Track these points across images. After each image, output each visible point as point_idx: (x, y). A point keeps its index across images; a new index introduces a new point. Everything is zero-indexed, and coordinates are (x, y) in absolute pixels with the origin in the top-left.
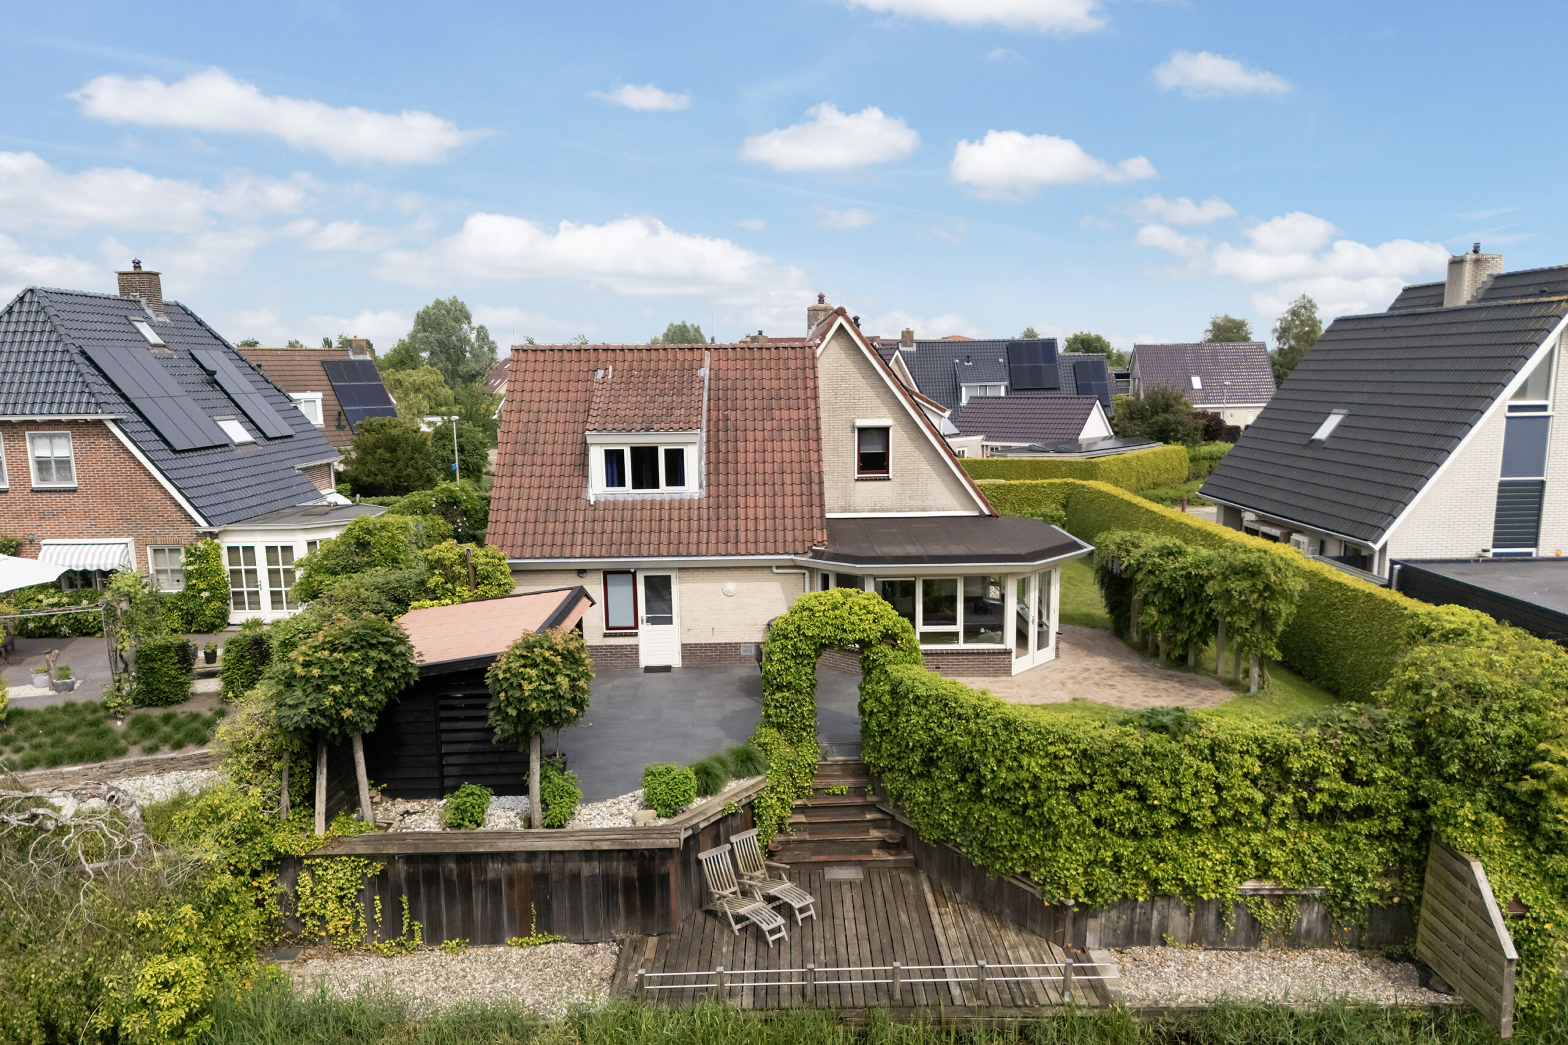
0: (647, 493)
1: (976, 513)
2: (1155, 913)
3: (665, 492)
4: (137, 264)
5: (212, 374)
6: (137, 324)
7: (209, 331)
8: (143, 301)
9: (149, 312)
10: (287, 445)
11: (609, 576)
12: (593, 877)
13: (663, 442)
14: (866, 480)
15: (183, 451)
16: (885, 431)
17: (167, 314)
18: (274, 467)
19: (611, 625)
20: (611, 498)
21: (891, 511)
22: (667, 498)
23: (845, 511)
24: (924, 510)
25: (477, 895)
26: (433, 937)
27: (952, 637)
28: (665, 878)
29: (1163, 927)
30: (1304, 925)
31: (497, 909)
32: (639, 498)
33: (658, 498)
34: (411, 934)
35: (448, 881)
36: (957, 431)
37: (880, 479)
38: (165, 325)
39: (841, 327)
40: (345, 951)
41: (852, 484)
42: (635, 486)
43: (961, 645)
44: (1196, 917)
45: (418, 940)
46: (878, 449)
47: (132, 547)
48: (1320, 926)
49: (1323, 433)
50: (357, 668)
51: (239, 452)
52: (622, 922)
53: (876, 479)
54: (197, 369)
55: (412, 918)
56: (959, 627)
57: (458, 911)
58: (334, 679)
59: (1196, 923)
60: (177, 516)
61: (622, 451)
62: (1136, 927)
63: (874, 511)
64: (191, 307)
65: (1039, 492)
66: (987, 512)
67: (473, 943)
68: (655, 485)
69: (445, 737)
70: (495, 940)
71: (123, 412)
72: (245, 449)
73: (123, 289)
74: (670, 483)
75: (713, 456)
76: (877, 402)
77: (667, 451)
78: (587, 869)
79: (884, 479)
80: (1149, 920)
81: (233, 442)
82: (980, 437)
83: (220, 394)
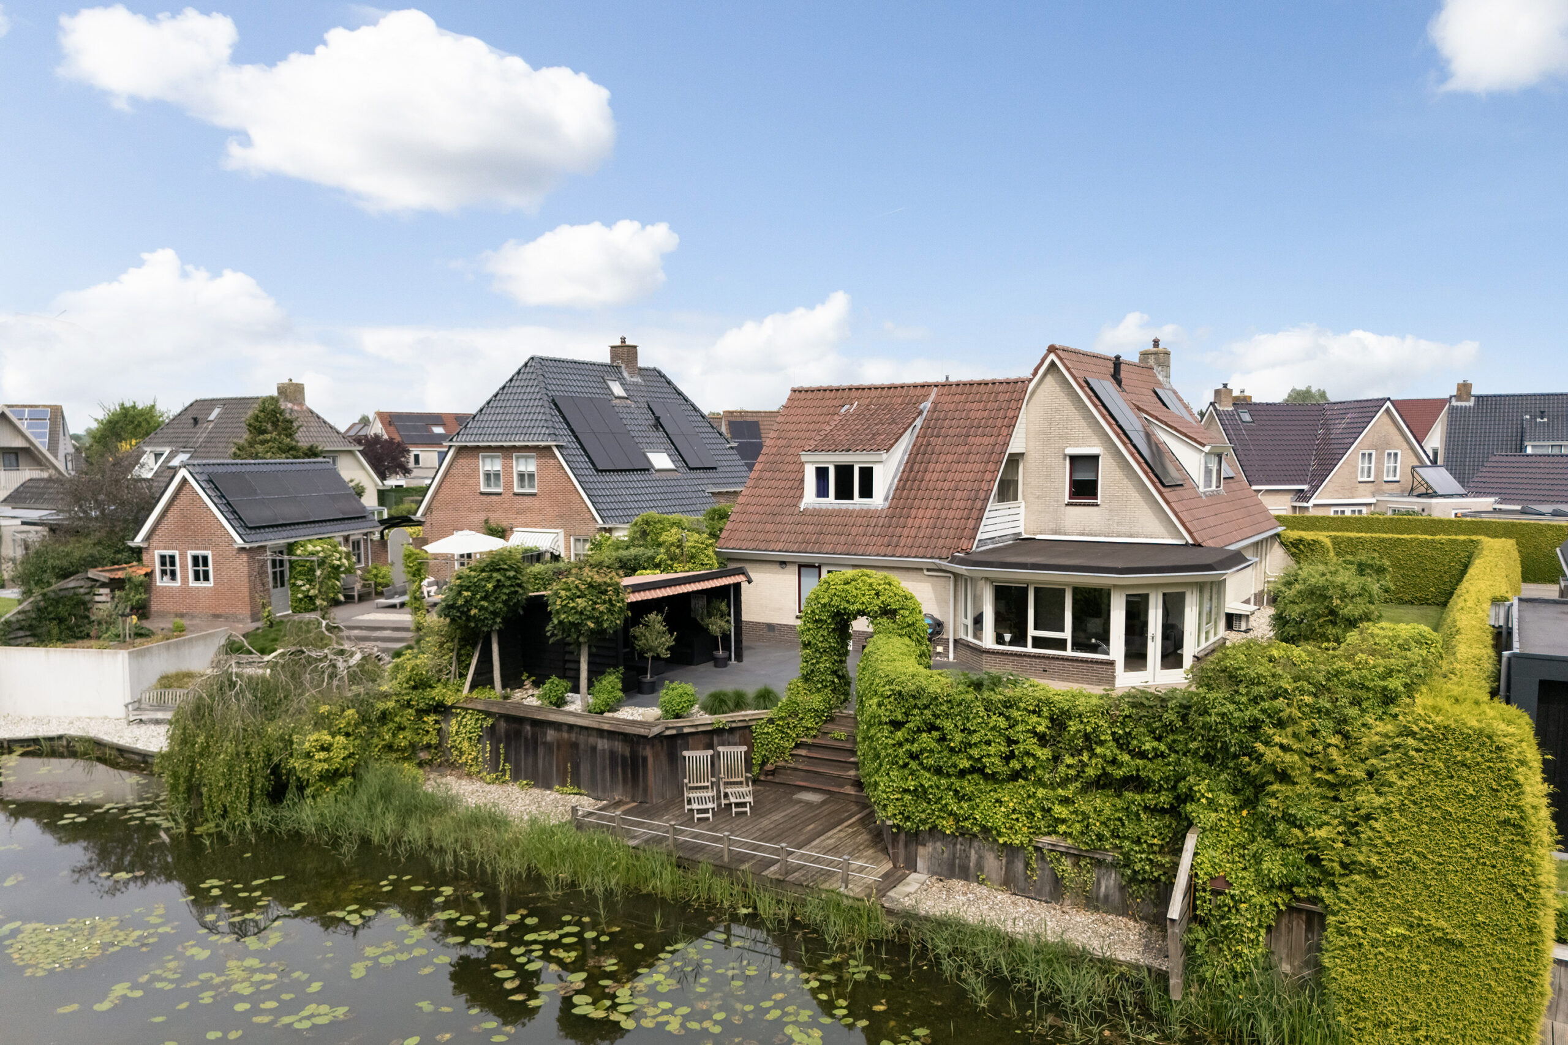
0: (845, 503)
1: (1183, 542)
2: (973, 851)
3: (857, 502)
4: (623, 340)
5: (657, 419)
6: (611, 384)
7: (675, 388)
8: (623, 366)
9: (626, 374)
10: (711, 474)
11: (803, 569)
12: (604, 750)
13: (857, 460)
14: (1076, 505)
15: (605, 471)
16: (1095, 458)
17: (641, 376)
18: (686, 488)
20: (817, 506)
21: (1099, 535)
22: (857, 507)
23: (1056, 533)
24: (1131, 536)
25: (541, 751)
26: (515, 777)
27: (1061, 644)
28: (645, 759)
29: (980, 867)
30: (1103, 889)
31: (551, 765)
32: (837, 507)
33: (851, 507)
34: (504, 771)
35: (526, 739)
36: (1463, 492)
37: (1089, 505)
38: (636, 384)
39: (1053, 364)
40: (469, 775)
41: (1063, 508)
42: (837, 497)
43: (1069, 652)
44: (1008, 863)
45: (507, 777)
46: (1088, 476)
47: (562, 536)
48: (1117, 893)
50: (483, 583)
51: (657, 475)
52: (620, 787)
53: (1085, 505)
54: (650, 415)
55: (505, 761)
56: (1067, 634)
57: (530, 761)
58: (468, 589)
59: (1007, 868)
60: (587, 515)
61: (827, 469)
62: (957, 861)
63: (1083, 534)
64: (664, 371)
66: (1191, 541)
67: (536, 786)
68: (852, 498)
70: (548, 786)
71: (566, 440)
72: (664, 475)
73: (612, 358)
74: (861, 495)
75: (906, 474)
76: (1089, 432)
77: (861, 469)
78: (603, 744)
79: (1093, 505)
80: (968, 857)
81: (653, 467)
83: (661, 434)
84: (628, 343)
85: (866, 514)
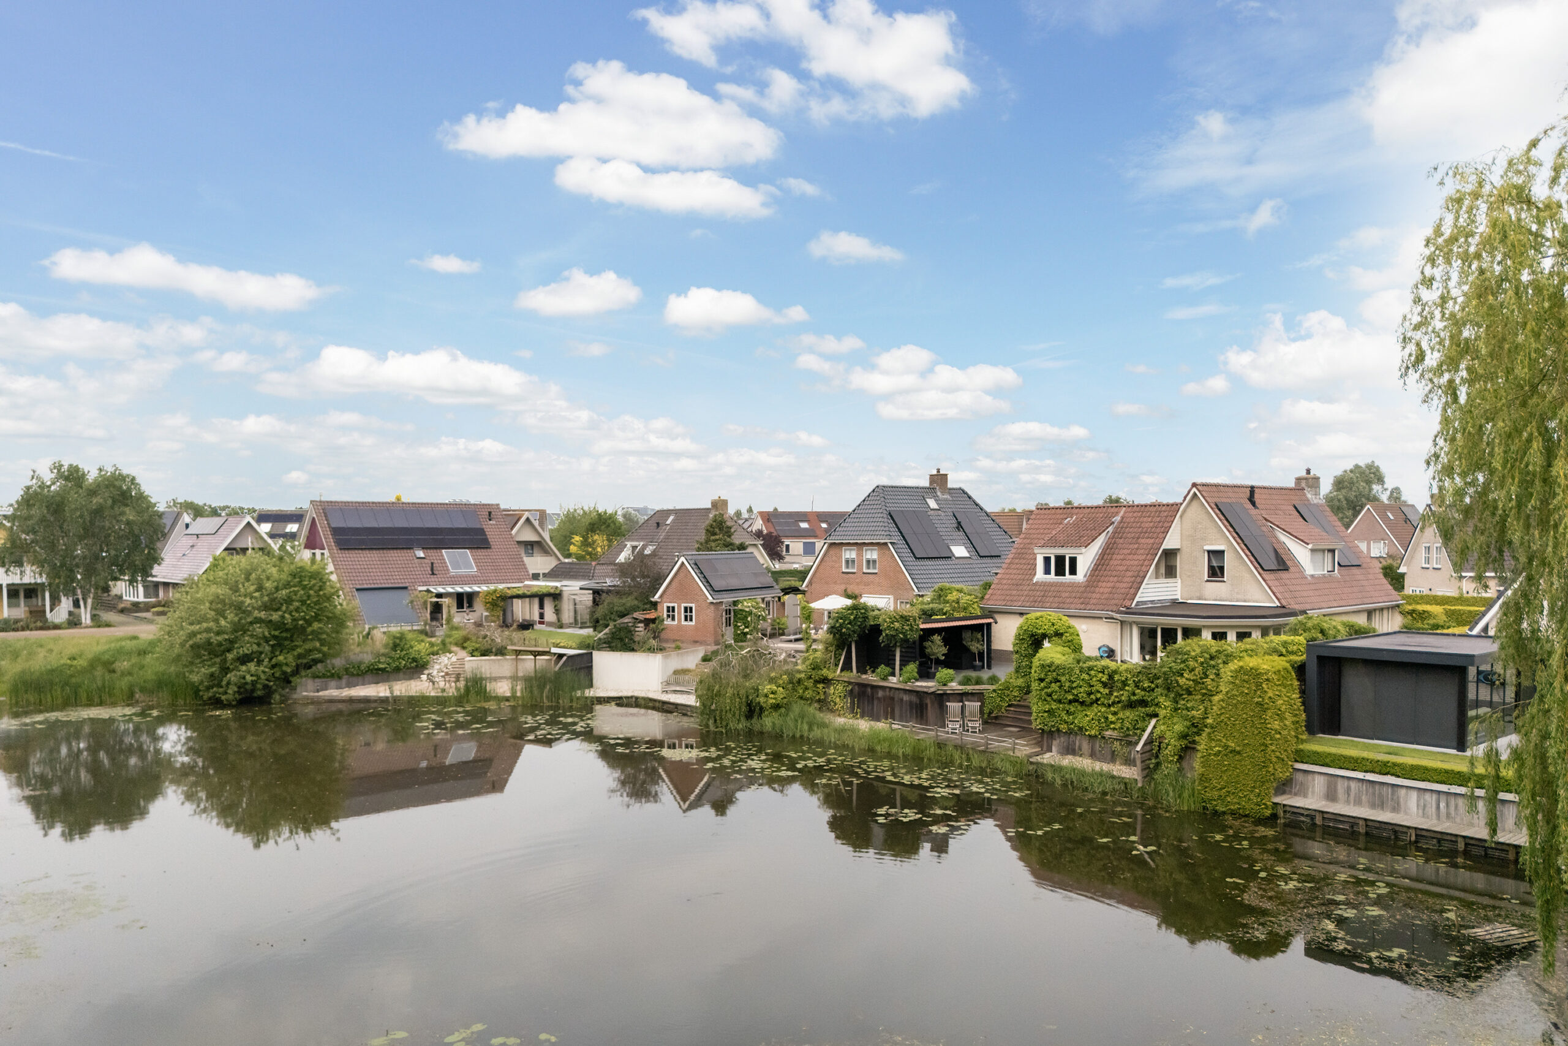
0: (1060, 579)
1: (1273, 606)
3: (1068, 577)
4: (938, 471)
5: (959, 523)
6: (928, 500)
7: (974, 502)
8: (938, 488)
10: (995, 560)
12: (907, 701)
14: (1211, 581)
15: (922, 558)
16: (1223, 552)
17: (950, 493)
18: (977, 570)
20: (1044, 580)
21: (1227, 600)
22: (1068, 581)
23: (1200, 599)
24: (1245, 601)
25: (875, 702)
26: (862, 717)
28: (927, 705)
31: (880, 709)
32: (1055, 581)
33: (1063, 581)
34: (857, 711)
35: (868, 695)
37: (1220, 582)
39: (1195, 494)
40: (840, 714)
41: (1204, 583)
45: (859, 715)
46: (1218, 564)
51: (957, 561)
53: (1217, 581)
54: (954, 521)
55: (858, 707)
61: (1051, 557)
63: (1216, 600)
64: (966, 490)
66: (1279, 605)
67: (873, 719)
68: (1064, 575)
70: (879, 719)
71: (897, 539)
73: (931, 483)
74: (1070, 574)
75: (1098, 562)
76: (1217, 536)
77: (1070, 557)
79: (1222, 582)
81: (954, 555)
83: (961, 533)
84: (941, 472)
85: (1072, 585)
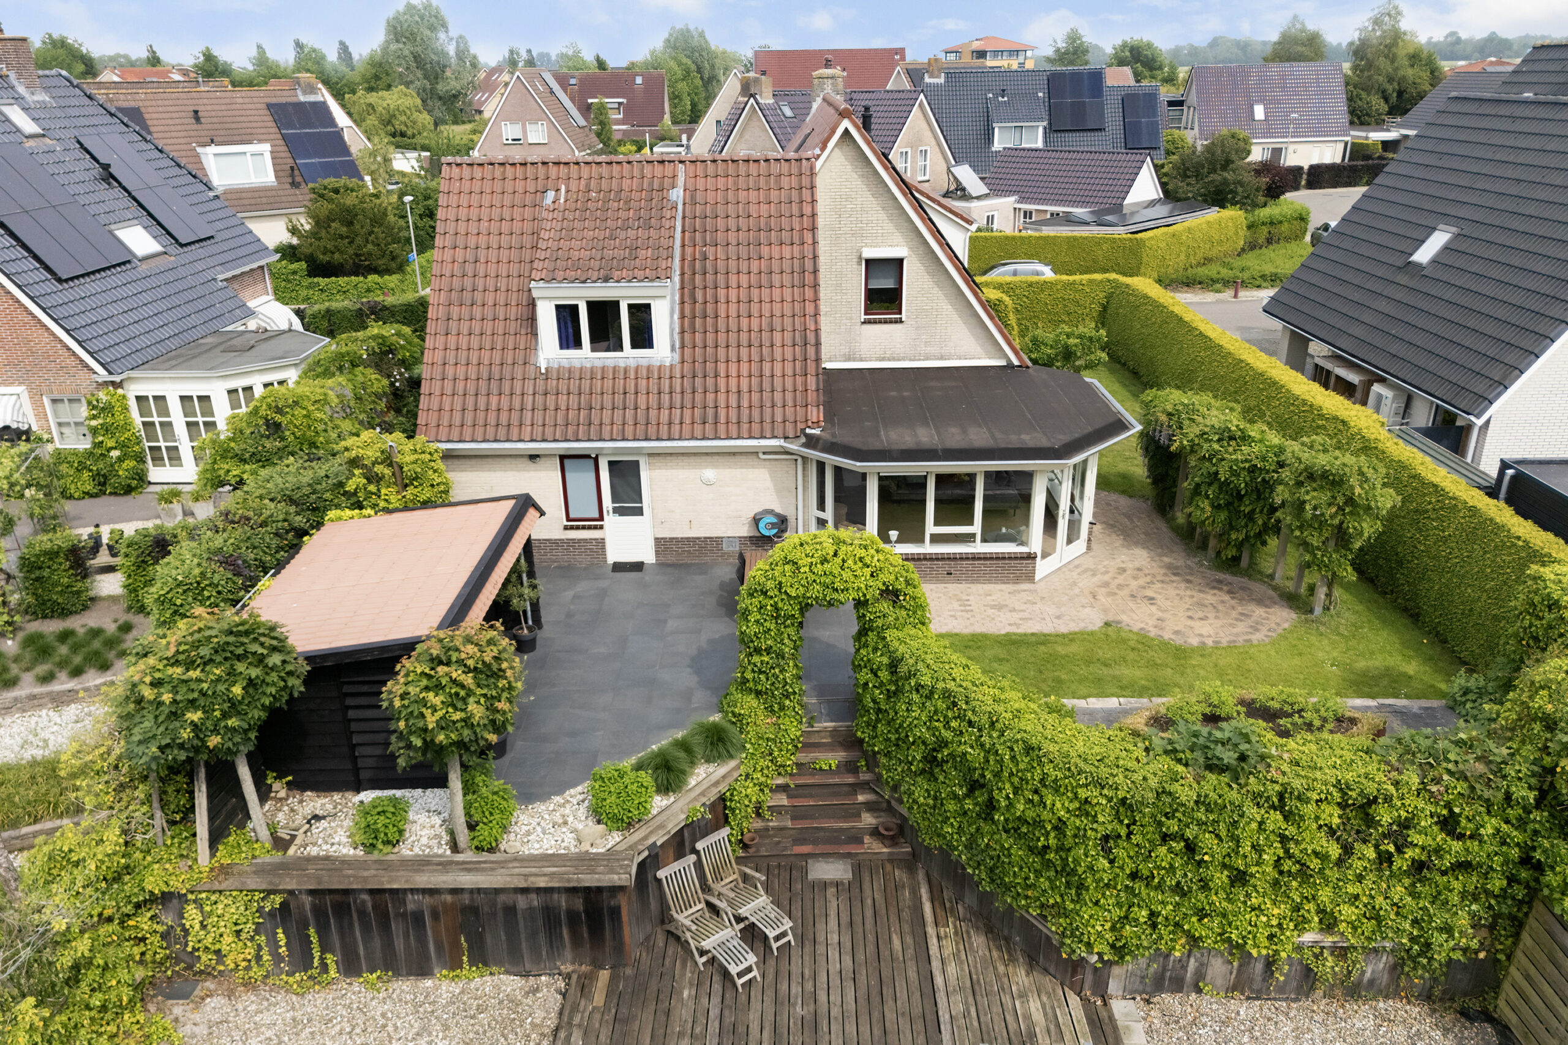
0: (609, 358)
1: (1003, 363)
2: (1192, 960)
3: (629, 355)
5: (106, 167)
6: (5, 109)
8: (12, 76)
9: (21, 90)
10: (209, 248)
11: (567, 462)
12: (531, 909)
13: (625, 295)
14: (875, 322)
15: (72, 279)
16: (900, 261)
17: (46, 89)
18: (191, 281)
19: (572, 516)
20: (565, 363)
21: (903, 359)
22: (632, 363)
23: (849, 359)
24: (942, 358)
25: (397, 928)
27: (969, 538)
28: (615, 910)
29: (1200, 975)
30: (1368, 975)
31: (422, 941)
32: (598, 364)
33: (622, 364)
34: (325, 968)
35: (362, 913)
36: (985, 190)
37: (891, 322)
38: (44, 106)
40: (249, 985)
41: (858, 327)
43: (979, 547)
44: (1240, 966)
45: (333, 973)
46: (888, 284)
47: (25, 398)
48: (1386, 976)
49: (1424, 255)
50: (221, 687)
51: (144, 268)
52: (568, 953)
53: (886, 322)
54: (88, 160)
55: (324, 950)
56: (976, 528)
57: (377, 943)
58: (192, 704)
59: (1239, 971)
60: (71, 361)
61: (576, 307)
62: (1168, 974)
63: (883, 359)
65: (1077, 291)
66: (1016, 362)
67: (397, 974)
68: (620, 347)
69: (354, 726)
70: (423, 972)
72: (152, 263)
74: (635, 345)
75: (687, 308)
76: (889, 227)
77: (630, 306)
78: (523, 903)
79: (896, 321)
80: (1184, 968)
81: (134, 256)
82: (1012, 199)
83: (117, 192)
